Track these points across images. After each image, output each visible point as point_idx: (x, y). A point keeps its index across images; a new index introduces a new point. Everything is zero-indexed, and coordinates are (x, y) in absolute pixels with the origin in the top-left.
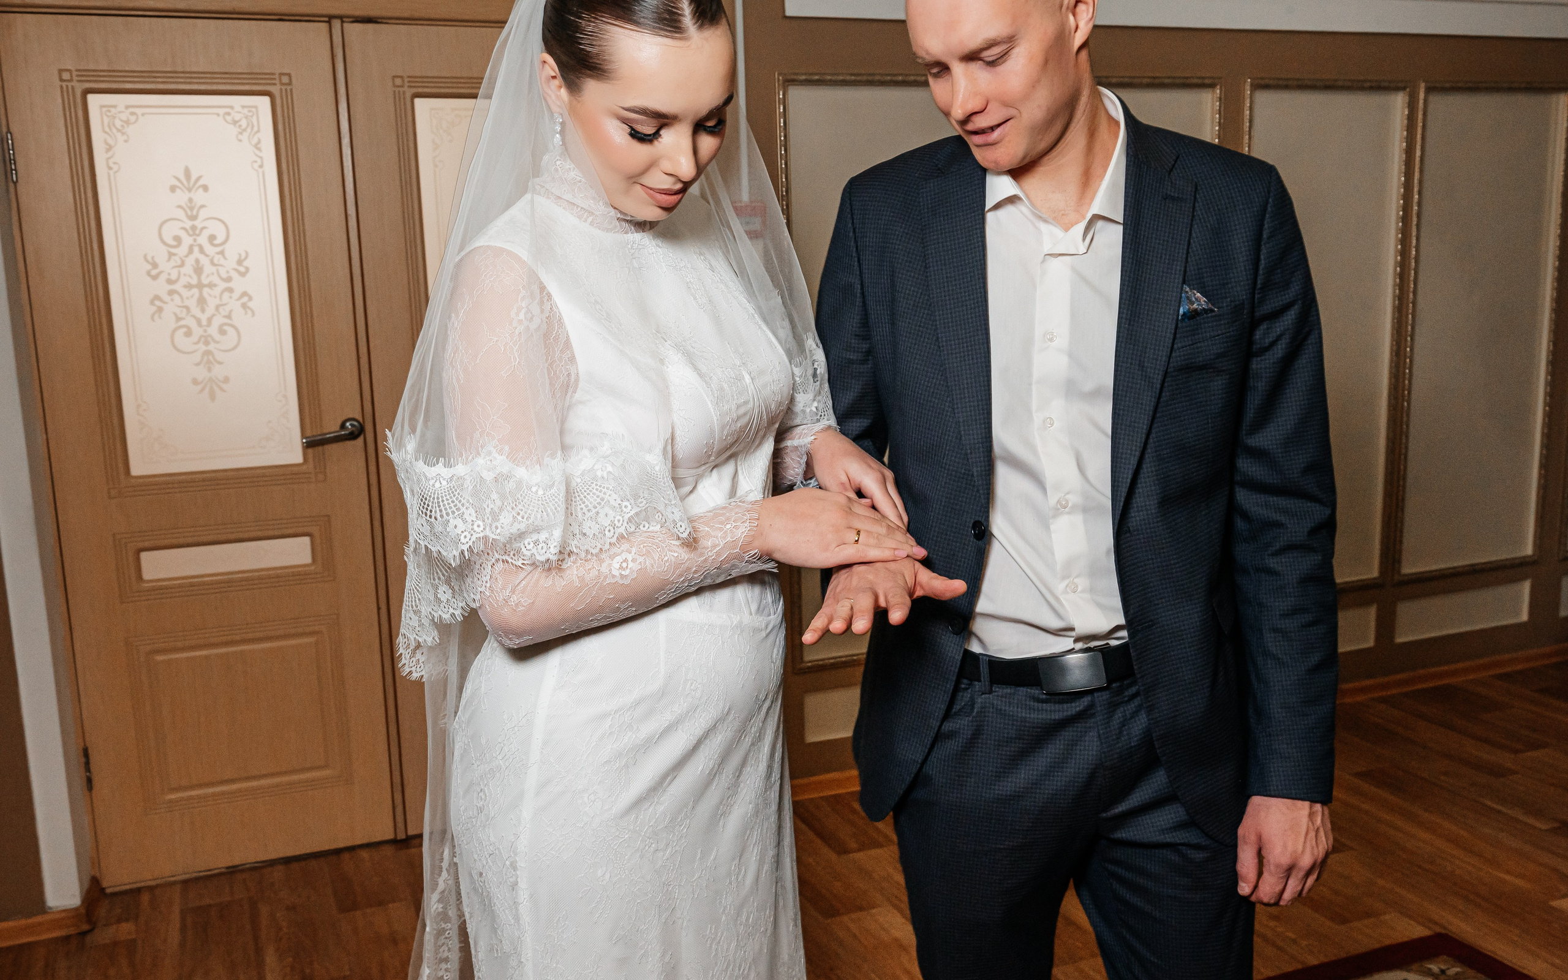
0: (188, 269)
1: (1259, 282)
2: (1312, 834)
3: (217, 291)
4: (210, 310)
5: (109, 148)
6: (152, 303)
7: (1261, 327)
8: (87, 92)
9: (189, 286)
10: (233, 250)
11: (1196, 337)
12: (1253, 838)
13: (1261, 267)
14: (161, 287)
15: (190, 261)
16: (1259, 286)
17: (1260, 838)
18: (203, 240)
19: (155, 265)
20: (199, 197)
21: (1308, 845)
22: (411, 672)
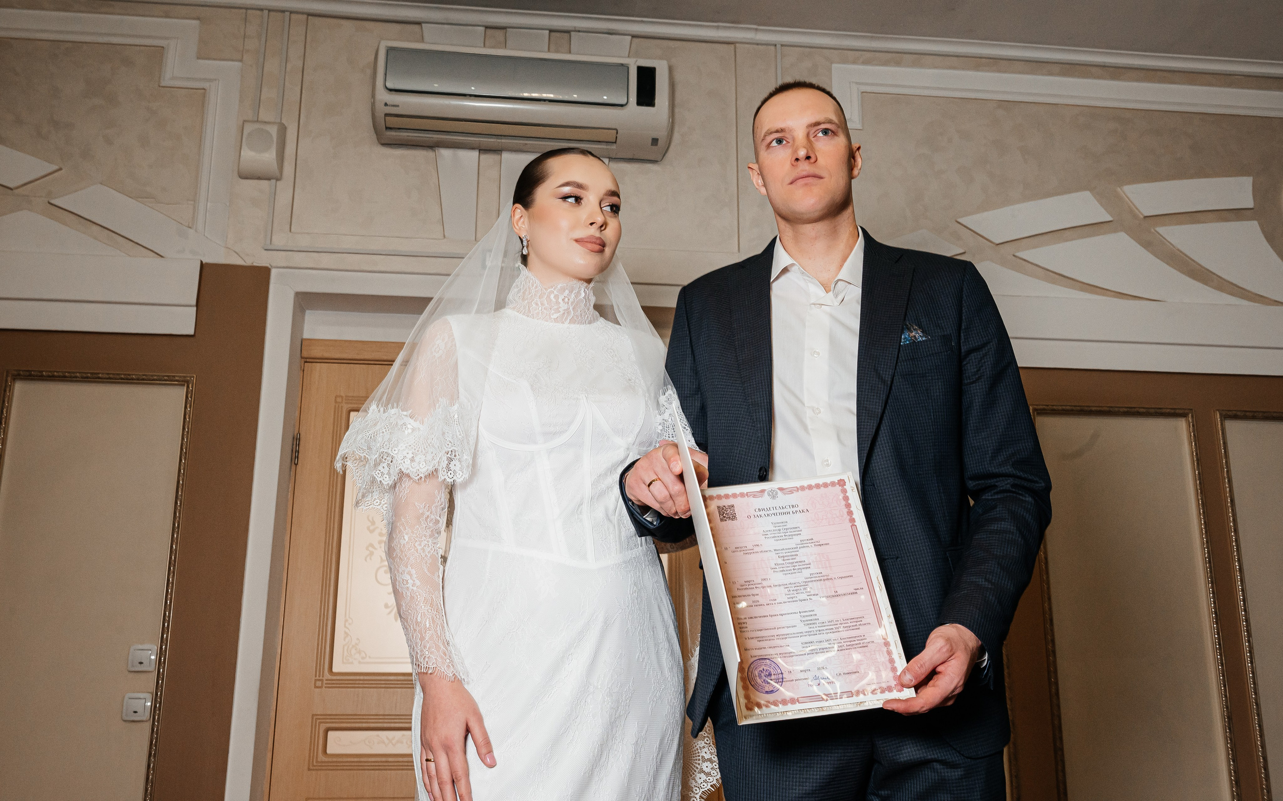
16: (963, 328)
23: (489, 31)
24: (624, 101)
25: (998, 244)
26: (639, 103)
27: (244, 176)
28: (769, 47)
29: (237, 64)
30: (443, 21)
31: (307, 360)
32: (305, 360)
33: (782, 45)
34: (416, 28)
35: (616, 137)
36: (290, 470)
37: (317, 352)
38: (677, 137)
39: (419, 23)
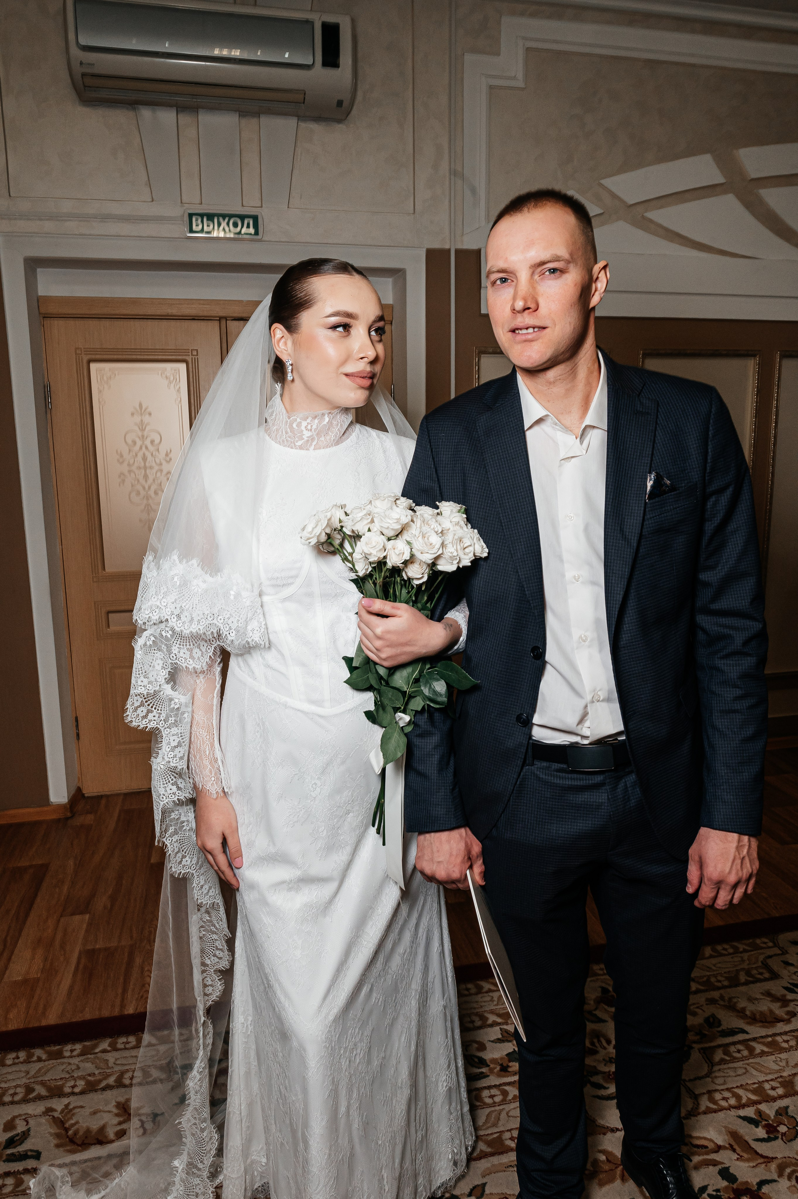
0: (139, 458)
1: (708, 468)
2: (738, 861)
3: (154, 471)
4: (150, 480)
5: (100, 392)
6: (120, 477)
7: (711, 500)
8: (89, 362)
9: (139, 468)
10: (163, 449)
11: (664, 509)
12: (697, 858)
13: (709, 458)
14: (125, 468)
15: (140, 454)
16: (708, 471)
17: (700, 858)
18: (148, 442)
19: (121, 456)
20: (146, 419)
21: (734, 868)
22: (131, 721)
24: (310, 62)
25: (629, 205)
26: (324, 64)
31: (46, 316)
32: (44, 316)
35: (304, 98)
36: (46, 413)
37: (53, 309)
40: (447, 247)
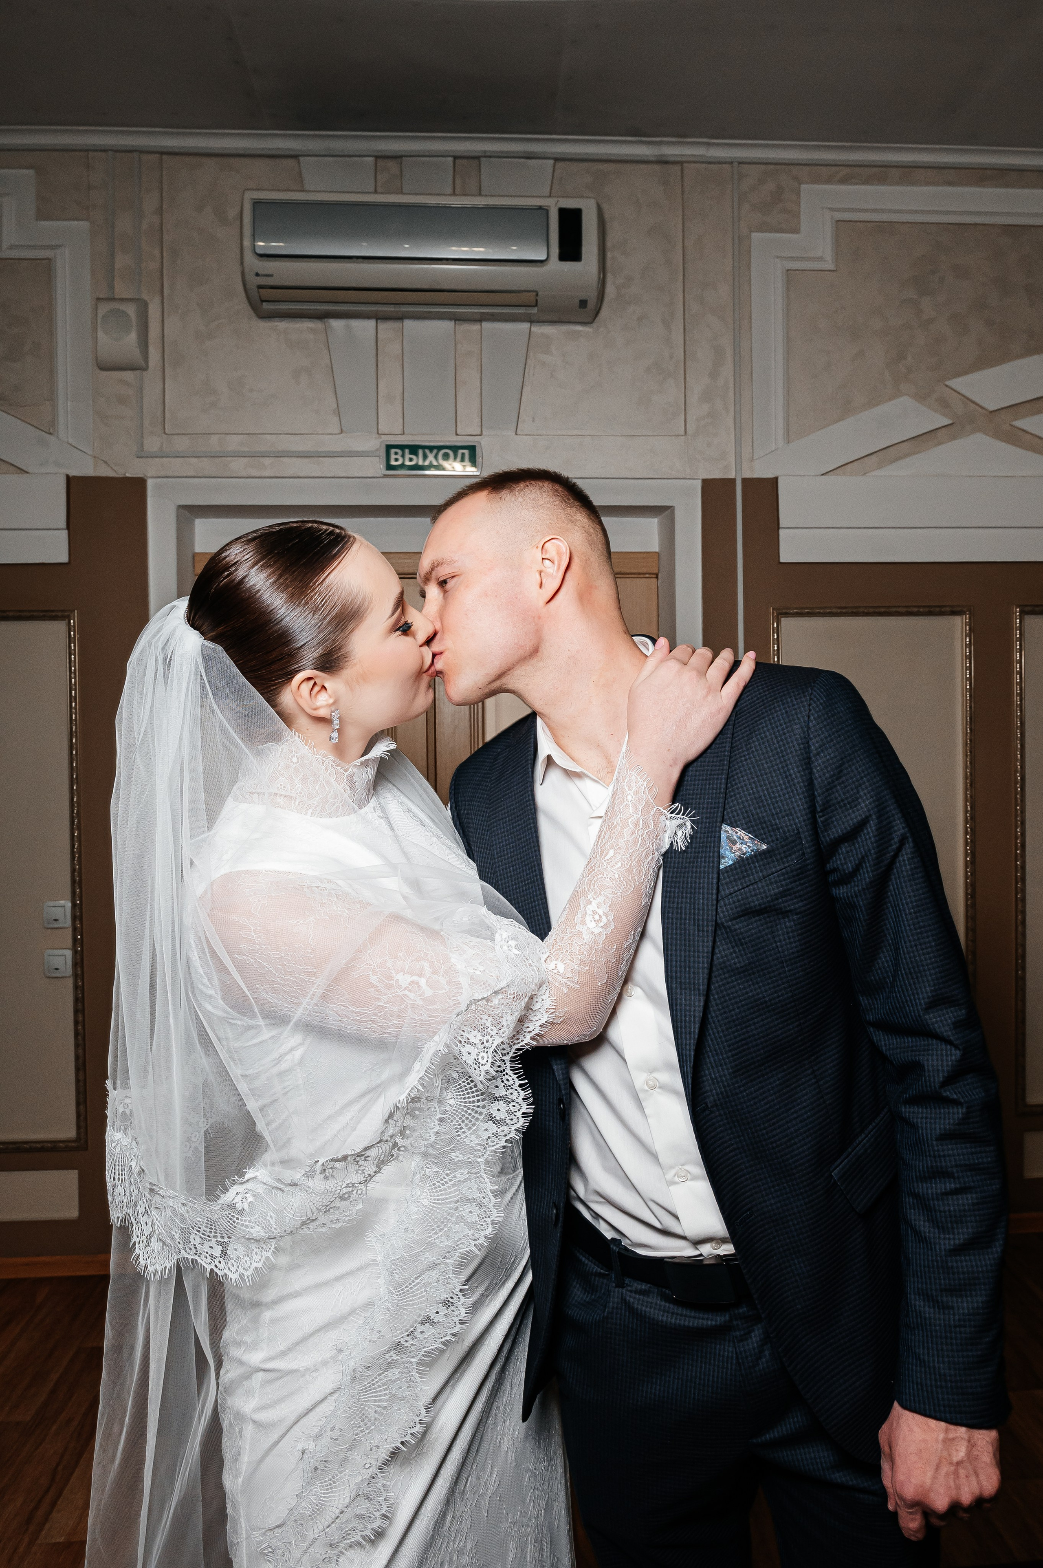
11: (747, 879)
23: (381, 163)
24: (544, 257)
25: (991, 412)
26: (563, 257)
27: (104, 367)
28: (723, 165)
29: (84, 225)
30: (323, 153)
33: (740, 163)
34: (291, 162)
35: (537, 300)
38: (610, 290)
39: (295, 156)
40: (732, 476)
